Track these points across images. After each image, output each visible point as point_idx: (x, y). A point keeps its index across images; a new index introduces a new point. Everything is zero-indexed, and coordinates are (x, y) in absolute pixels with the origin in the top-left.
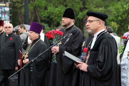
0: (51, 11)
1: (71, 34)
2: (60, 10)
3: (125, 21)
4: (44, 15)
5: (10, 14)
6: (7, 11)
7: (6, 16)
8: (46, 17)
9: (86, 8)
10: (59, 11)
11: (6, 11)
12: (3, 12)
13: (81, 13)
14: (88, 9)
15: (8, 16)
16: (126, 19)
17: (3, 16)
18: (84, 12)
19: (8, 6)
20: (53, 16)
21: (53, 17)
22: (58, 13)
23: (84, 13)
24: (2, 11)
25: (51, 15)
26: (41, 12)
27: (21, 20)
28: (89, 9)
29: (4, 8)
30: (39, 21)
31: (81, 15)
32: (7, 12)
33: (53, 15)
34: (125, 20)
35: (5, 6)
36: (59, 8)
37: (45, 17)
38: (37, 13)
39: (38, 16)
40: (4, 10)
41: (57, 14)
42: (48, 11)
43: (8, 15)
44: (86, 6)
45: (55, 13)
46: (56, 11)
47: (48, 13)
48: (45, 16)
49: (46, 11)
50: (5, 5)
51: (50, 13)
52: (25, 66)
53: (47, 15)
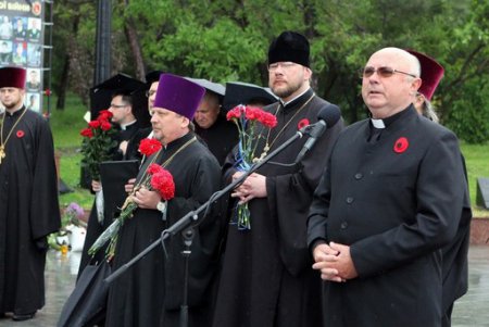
0: (189, 40)
1: (322, 122)
2: (220, 35)
3: (453, 87)
4: (162, 54)
5: (45, 44)
6: (34, 32)
7: (31, 48)
8: (169, 59)
9: (317, 35)
10: (217, 41)
11: (30, 31)
12: (20, 35)
14: (323, 36)
15: (39, 50)
16: (459, 80)
17: (20, 49)
19: (38, 12)
20: (195, 57)
21: (196, 61)
22: (213, 46)
24: (15, 31)
25: (187, 53)
26: (151, 40)
27: (79, 68)
28: (326, 38)
29: (24, 19)
30: (143, 72)
32: (34, 37)
33: (195, 53)
34: (454, 83)
35: (30, 14)
36: (219, 31)
37: (164, 60)
38: (134, 43)
39: (138, 54)
40: (25, 26)
41: (210, 52)
42: (179, 38)
43: (38, 46)
44: (317, 27)
45: (201, 47)
46: (206, 40)
47: (175, 44)
48: (166, 58)
49: (171, 37)
50: (26, 8)
51: (183, 48)
52: (167, 235)
53: (174, 54)
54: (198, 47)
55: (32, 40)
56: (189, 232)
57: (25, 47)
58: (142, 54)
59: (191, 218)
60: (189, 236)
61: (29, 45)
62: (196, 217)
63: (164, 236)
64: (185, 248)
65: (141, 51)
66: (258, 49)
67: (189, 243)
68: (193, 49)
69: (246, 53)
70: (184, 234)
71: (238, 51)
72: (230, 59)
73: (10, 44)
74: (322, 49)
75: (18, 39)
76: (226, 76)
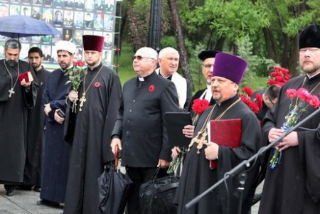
0: (214, 11)
2: (237, 8)
4: (194, 20)
5: (117, 15)
6: (109, 6)
8: (199, 24)
9: (308, 8)
10: (235, 12)
11: (107, 6)
13: (292, 21)
14: (313, 9)
15: (112, 19)
17: (99, 18)
18: (302, 18)
20: (218, 23)
21: (218, 25)
22: (232, 15)
23: (301, 20)
24: (96, 5)
25: (212, 20)
26: (187, 10)
28: (315, 11)
30: (180, 33)
31: (294, 25)
32: (109, 10)
33: (218, 20)
36: (236, 4)
37: (196, 25)
38: (174, 11)
39: (177, 19)
41: (229, 20)
42: (207, 9)
43: (111, 16)
45: (222, 16)
46: (226, 11)
47: (204, 13)
48: (198, 23)
49: (201, 8)
51: (209, 16)
52: (228, 176)
53: (202, 21)
54: (220, 17)
55: (107, 12)
56: (243, 175)
57: (103, 17)
58: (180, 20)
59: (245, 165)
60: (243, 177)
61: (105, 15)
62: (248, 165)
63: (226, 177)
64: (241, 186)
65: (179, 18)
66: (265, 19)
67: (242, 183)
68: (217, 17)
69: (256, 20)
70: (239, 176)
71: (250, 19)
72: (243, 25)
73: (92, 14)
74: (311, 19)
75: (98, 11)
76: (240, 37)
